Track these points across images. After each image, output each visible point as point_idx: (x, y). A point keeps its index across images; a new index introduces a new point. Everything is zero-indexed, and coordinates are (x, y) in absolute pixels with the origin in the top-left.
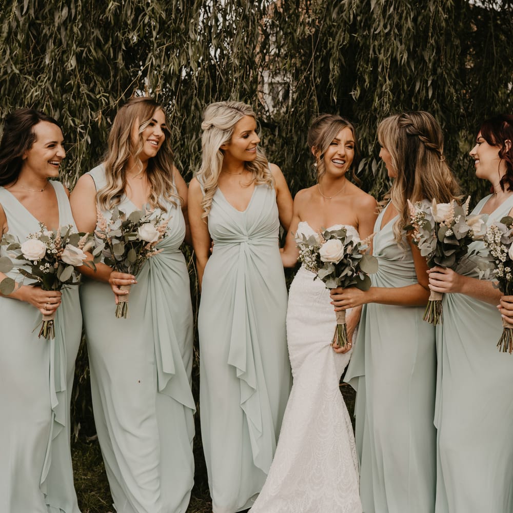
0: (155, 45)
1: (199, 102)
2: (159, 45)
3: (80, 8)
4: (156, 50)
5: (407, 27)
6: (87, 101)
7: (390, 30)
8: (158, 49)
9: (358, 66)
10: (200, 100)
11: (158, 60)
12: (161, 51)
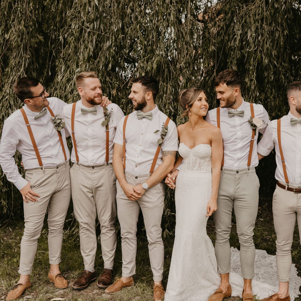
0: (142, 57)
1: (162, 84)
2: (143, 57)
3: (113, 41)
4: (142, 59)
5: (267, 47)
6: (110, 86)
7: (257, 49)
8: (143, 59)
9: (246, 67)
10: (163, 83)
11: (143, 64)
12: (144, 60)
